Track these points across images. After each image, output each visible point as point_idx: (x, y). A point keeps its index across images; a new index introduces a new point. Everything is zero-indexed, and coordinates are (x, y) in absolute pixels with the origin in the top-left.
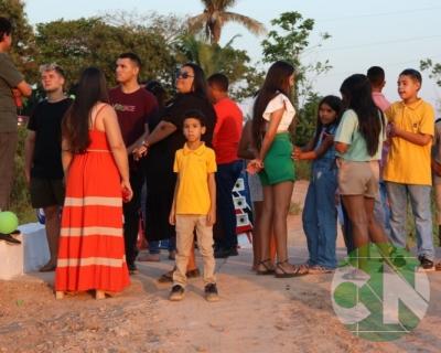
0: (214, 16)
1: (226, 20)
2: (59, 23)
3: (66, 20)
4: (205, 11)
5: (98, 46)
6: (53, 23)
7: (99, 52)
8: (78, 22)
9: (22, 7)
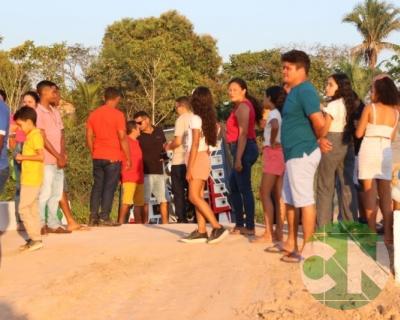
0: (372, 46)
1: (381, 48)
2: (247, 54)
3: (252, 51)
4: (365, 42)
5: (275, 71)
6: (242, 55)
7: (275, 75)
8: (261, 53)
9: (214, 43)
